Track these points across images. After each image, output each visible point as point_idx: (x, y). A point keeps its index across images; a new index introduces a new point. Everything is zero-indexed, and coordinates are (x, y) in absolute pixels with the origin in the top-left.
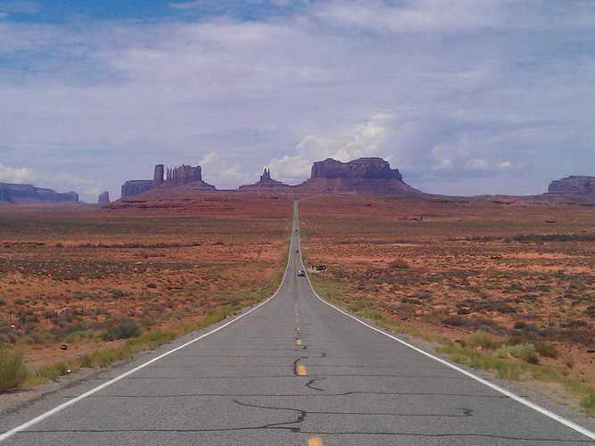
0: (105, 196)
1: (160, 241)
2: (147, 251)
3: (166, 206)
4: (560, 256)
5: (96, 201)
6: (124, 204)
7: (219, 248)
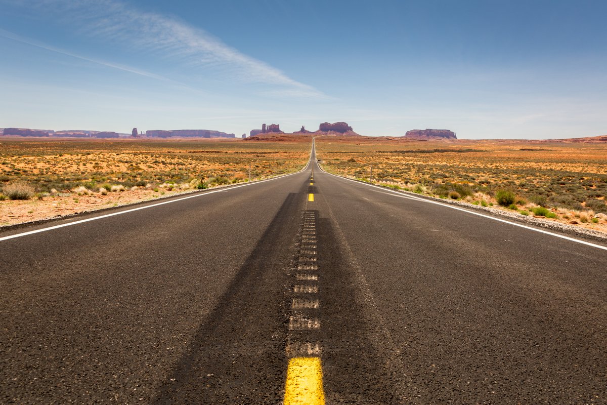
0: (244, 135)
1: (263, 151)
2: (259, 155)
3: (266, 139)
4: (411, 158)
5: (241, 137)
6: (251, 138)
7: (285, 154)
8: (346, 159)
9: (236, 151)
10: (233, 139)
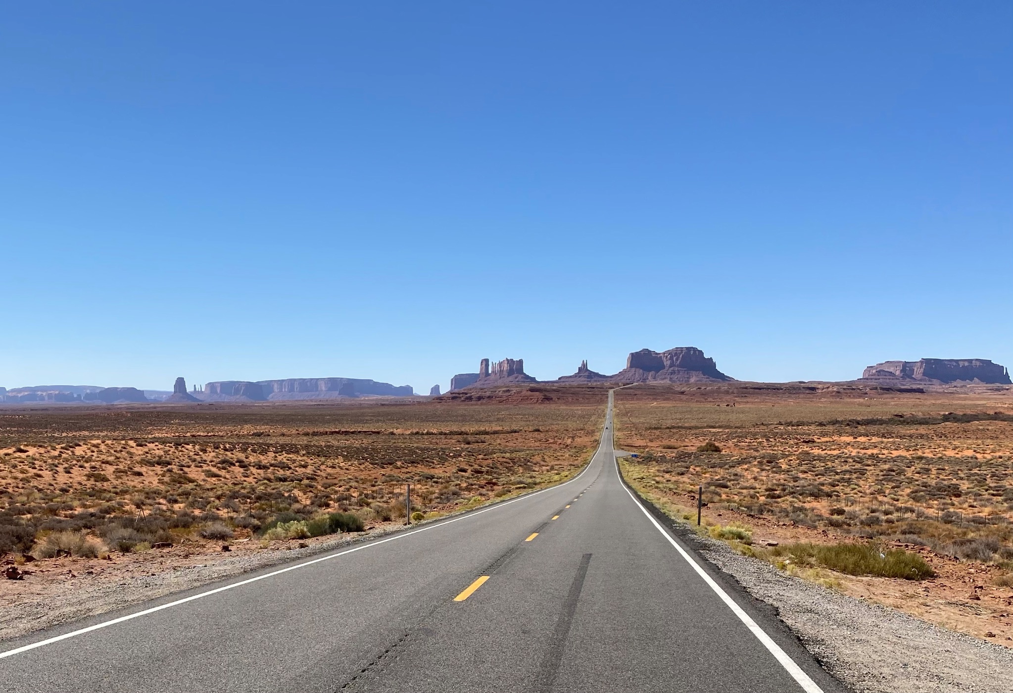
0: (436, 388)
1: (482, 428)
3: (489, 397)
5: (427, 393)
6: (454, 397)
8: (693, 444)
9: (415, 431)
10: (409, 399)
